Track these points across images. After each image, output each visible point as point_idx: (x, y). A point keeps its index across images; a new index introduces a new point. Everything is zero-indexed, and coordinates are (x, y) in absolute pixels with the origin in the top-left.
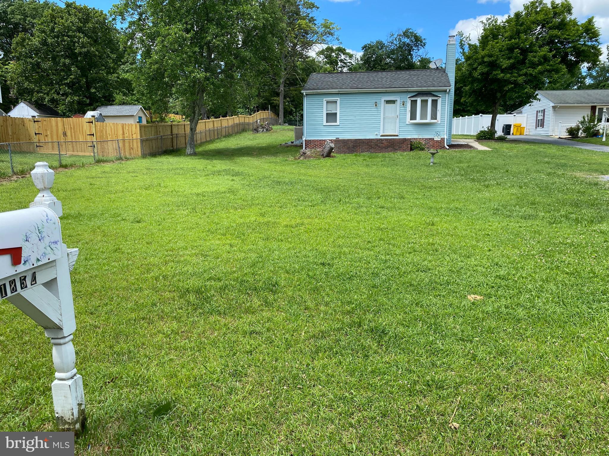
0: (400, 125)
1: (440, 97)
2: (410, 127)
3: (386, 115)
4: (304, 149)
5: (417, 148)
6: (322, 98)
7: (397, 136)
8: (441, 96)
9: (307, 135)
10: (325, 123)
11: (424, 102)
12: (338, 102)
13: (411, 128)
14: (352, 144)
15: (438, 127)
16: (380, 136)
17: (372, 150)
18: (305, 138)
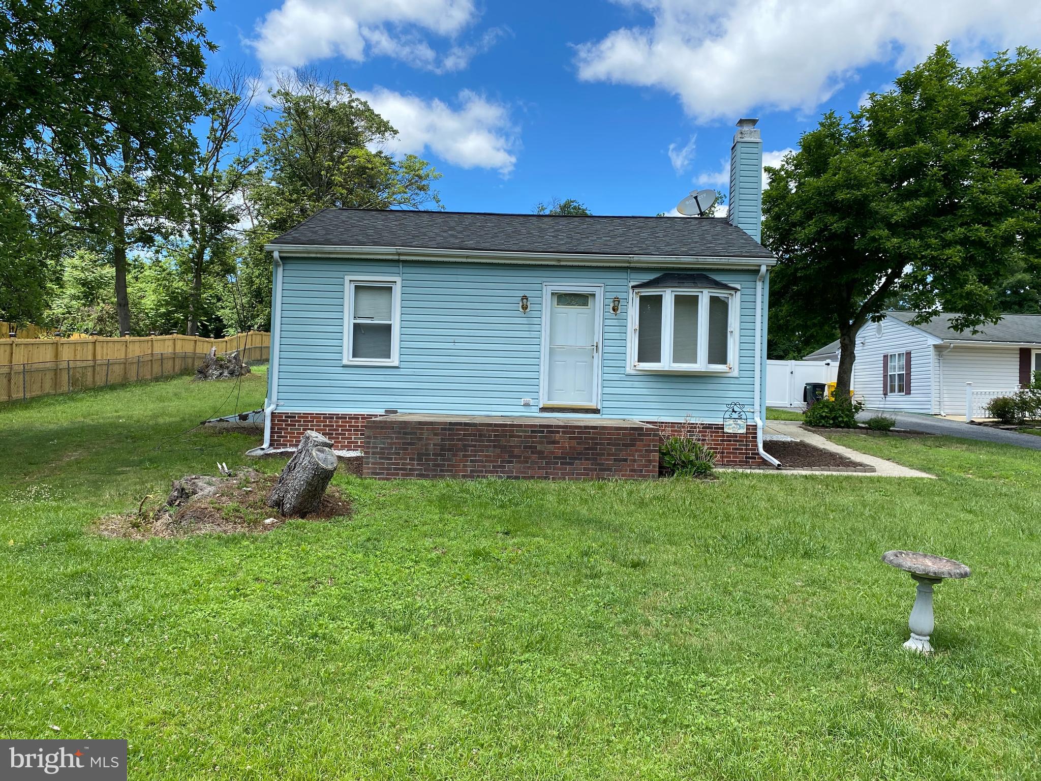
0: (607, 377)
1: (736, 290)
2: (636, 384)
3: (560, 341)
4: (265, 445)
5: (684, 465)
6: (340, 274)
7: (596, 411)
8: (738, 286)
9: (282, 396)
10: (347, 358)
11: (687, 305)
12: (397, 290)
13: (641, 388)
14: (438, 440)
15: (733, 387)
16: (536, 409)
17: (514, 467)
18: (273, 407)
